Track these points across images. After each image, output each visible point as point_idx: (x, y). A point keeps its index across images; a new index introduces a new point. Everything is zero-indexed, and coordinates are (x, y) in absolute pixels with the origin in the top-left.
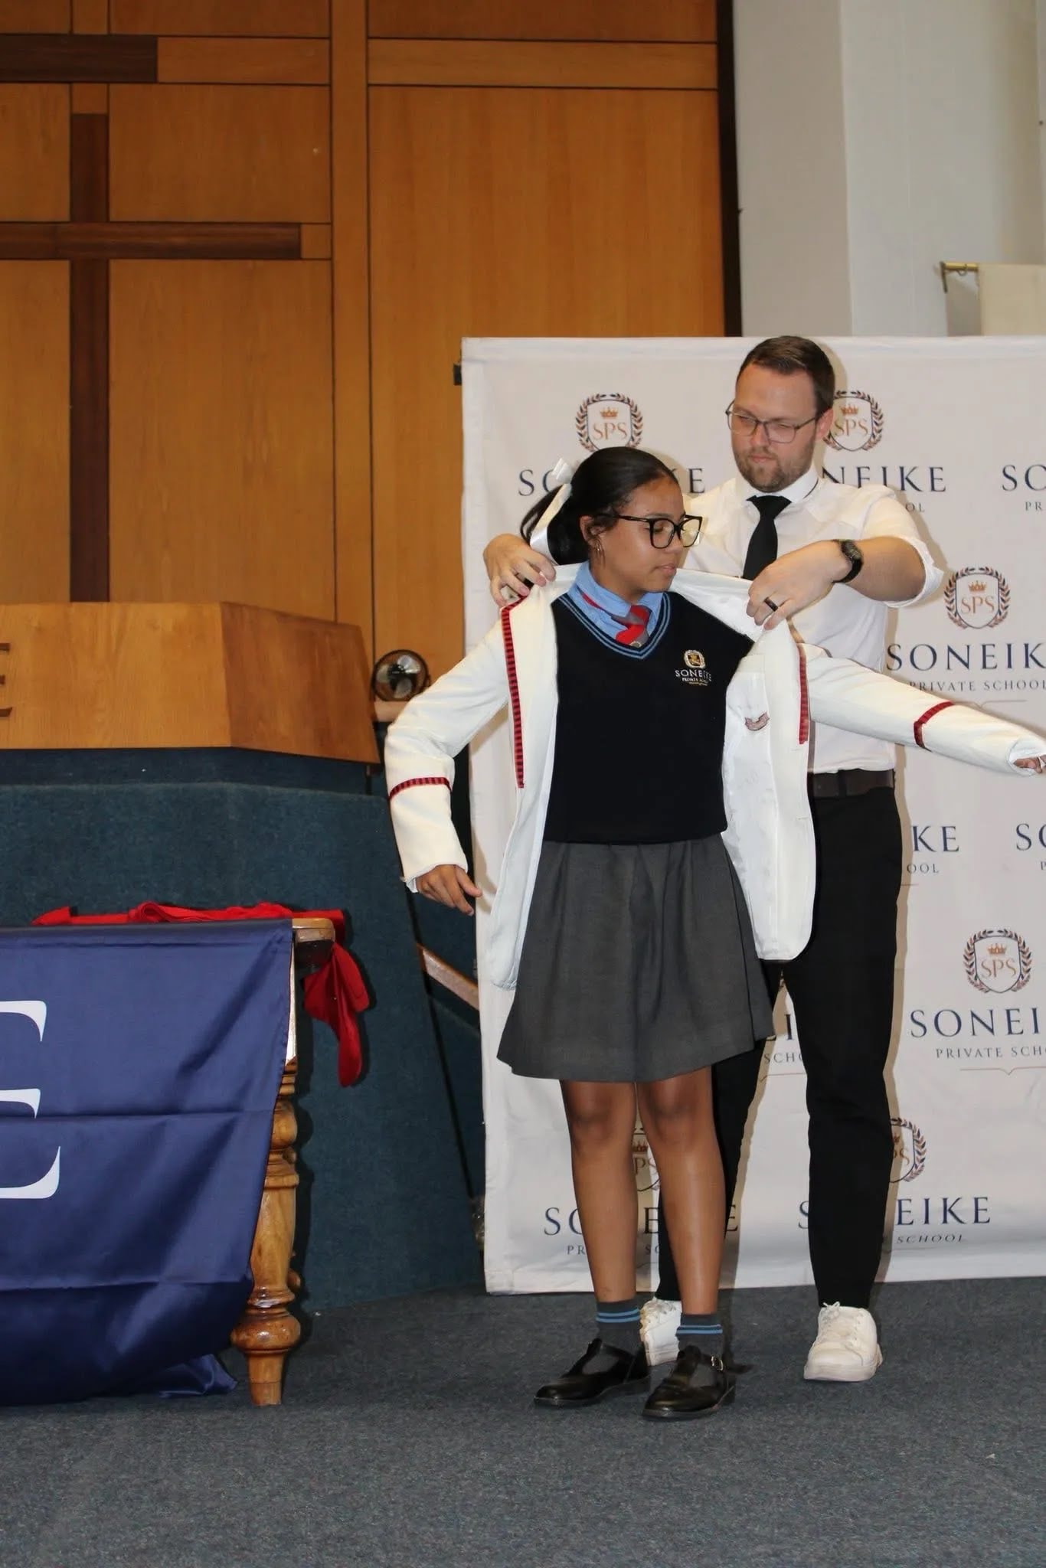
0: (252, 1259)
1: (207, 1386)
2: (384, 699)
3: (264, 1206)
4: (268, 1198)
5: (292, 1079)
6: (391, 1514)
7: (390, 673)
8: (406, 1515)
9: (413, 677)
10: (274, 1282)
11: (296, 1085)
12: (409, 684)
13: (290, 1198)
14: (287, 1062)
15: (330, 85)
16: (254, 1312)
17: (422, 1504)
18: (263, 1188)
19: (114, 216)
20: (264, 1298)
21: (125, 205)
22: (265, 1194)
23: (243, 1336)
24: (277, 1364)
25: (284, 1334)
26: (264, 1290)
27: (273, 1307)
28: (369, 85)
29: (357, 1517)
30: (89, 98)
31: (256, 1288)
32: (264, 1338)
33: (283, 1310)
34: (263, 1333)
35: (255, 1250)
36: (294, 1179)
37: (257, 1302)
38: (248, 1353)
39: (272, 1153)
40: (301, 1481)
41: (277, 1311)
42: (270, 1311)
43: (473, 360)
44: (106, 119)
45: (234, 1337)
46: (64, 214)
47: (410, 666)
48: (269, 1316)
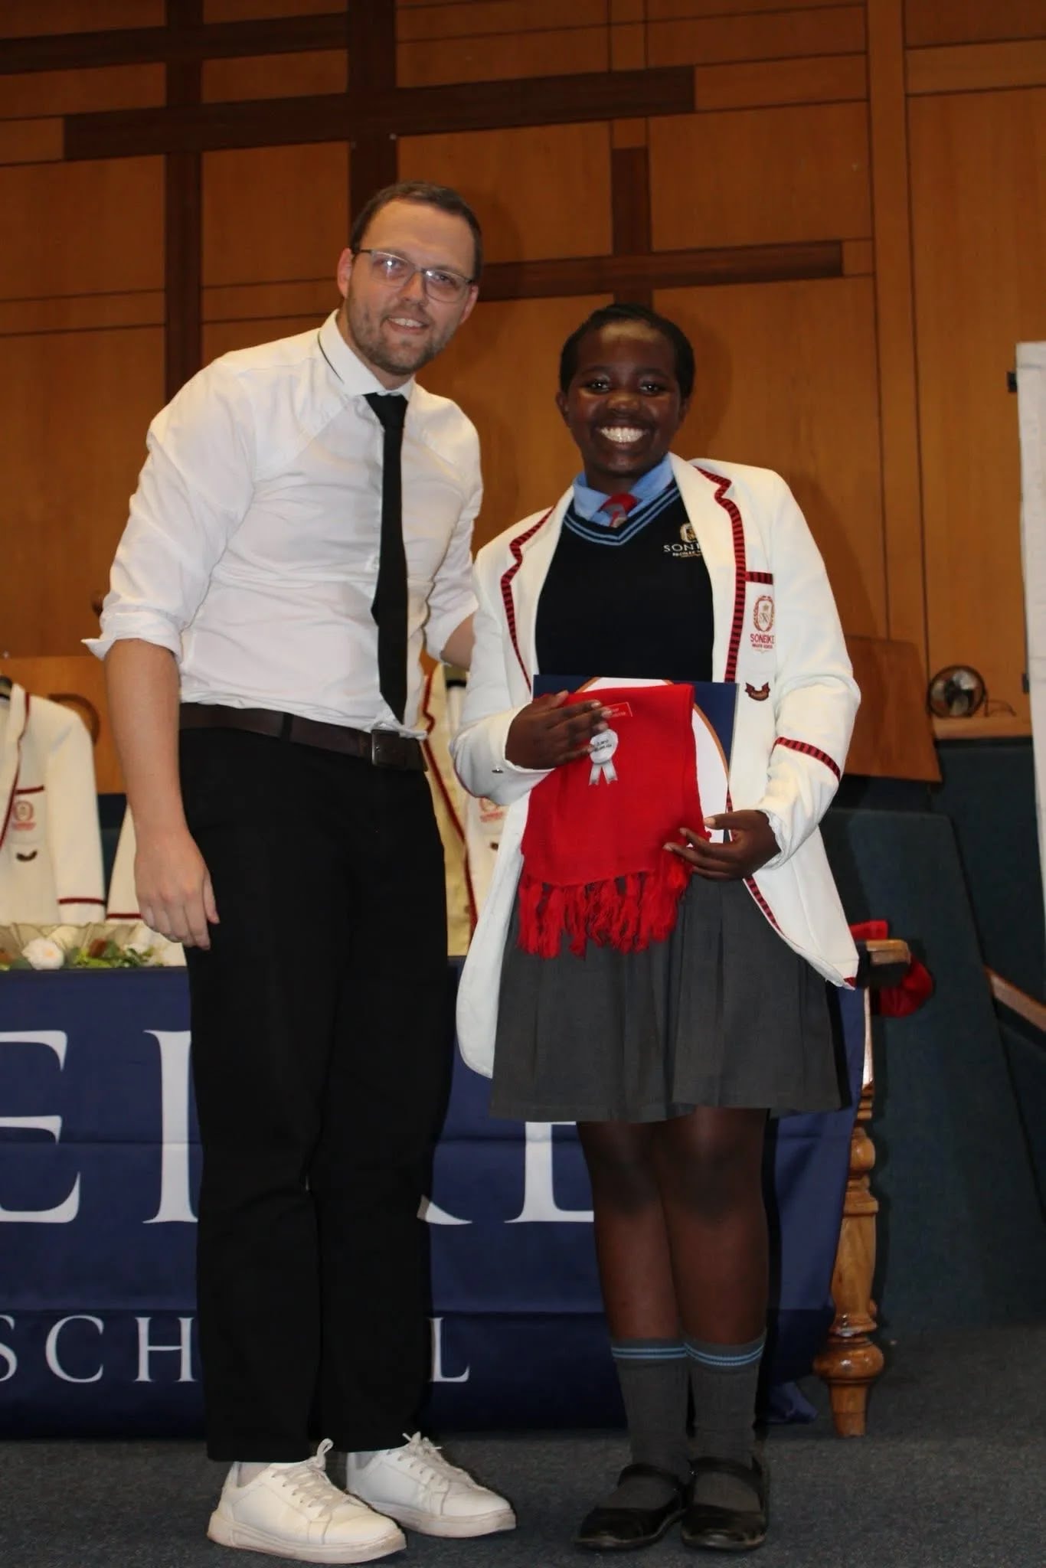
0: (833, 1287)
1: (789, 1413)
2: (940, 716)
3: (843, 1232)
4: (847, 1225)
5: (869, 1105)
6: (992, 1556)
7: (946, 690)
8: (1007, 1557)
9: (970, 693)
10: (854, 1310)
11: (872, 1109)
12: (966, 702)
13: (870, 1225)
14: (864, 1087)
15: (868, 100)
16: (834, 1340)
17: (1023, 1546)
18: (842, 1215)
19: (656, 247)
20: (846, 1326)
21: (666, 236)
22: (844, 1221)
23: (826, 1365)
24: (860, 1394)
25: (866, 1364)
26: (846, 1318)
27: (856, 1336)
28: (907, 96)
29: (956, 1557)
30: (628, 132)
31: (837, 1316)
32: (846, 1368)
33: (865, 1339)
34: (845, 1362)
35: (835, 1276)
36: (873, 1206)
37: (839, 1330)
38: (834, 1382)
39: (851, 1179)
40: (894, 1516)
41: (859, 1340)
42: (852, 1340)
43: (1029, 366)
44: (645, 152)
45: (816, 1365)
46: (606, 248)
47: (967, 683)
48: (853, 1343)
